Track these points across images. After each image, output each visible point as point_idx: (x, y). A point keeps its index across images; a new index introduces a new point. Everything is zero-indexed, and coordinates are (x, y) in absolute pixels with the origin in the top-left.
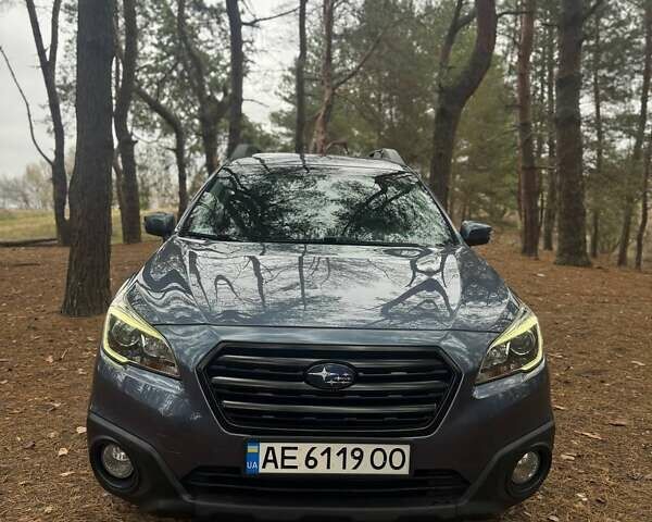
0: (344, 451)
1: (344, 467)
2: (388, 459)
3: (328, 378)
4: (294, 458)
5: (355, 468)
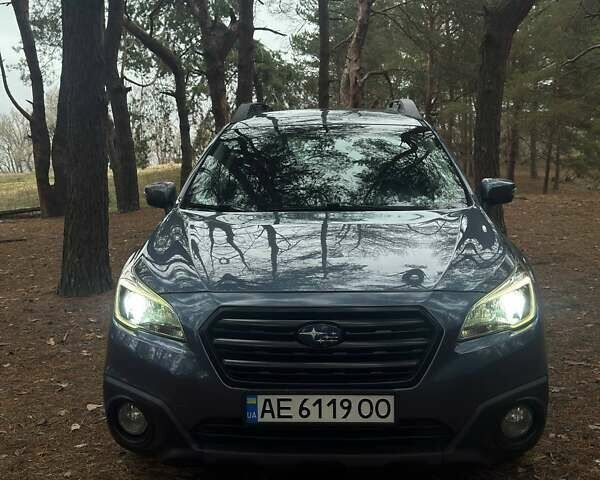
0: (333, 402)
1: (335, 417)
2: (375, 408)
3: (317, 337)
4: (289, 408)
5: (344, 417)
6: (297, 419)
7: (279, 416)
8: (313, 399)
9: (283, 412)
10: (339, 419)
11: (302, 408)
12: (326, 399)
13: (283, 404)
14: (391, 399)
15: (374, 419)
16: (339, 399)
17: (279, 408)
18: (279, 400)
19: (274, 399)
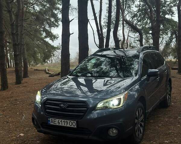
0: (64, 121)
2: (72, 124)
3: (63, 106)
5: (67, 125)
6: (57, 124)
7: (54, 123)
8: (60, 120)
9: (55, 123)
10: (65, 126)
11: (58, 122)
12: (63, 120)
13: (55, 121)
14: (75, 122)
15: (72, 126)
16: (65, 121)
17: (54, 122)
18: (54, 120)
19: (53, 119)
